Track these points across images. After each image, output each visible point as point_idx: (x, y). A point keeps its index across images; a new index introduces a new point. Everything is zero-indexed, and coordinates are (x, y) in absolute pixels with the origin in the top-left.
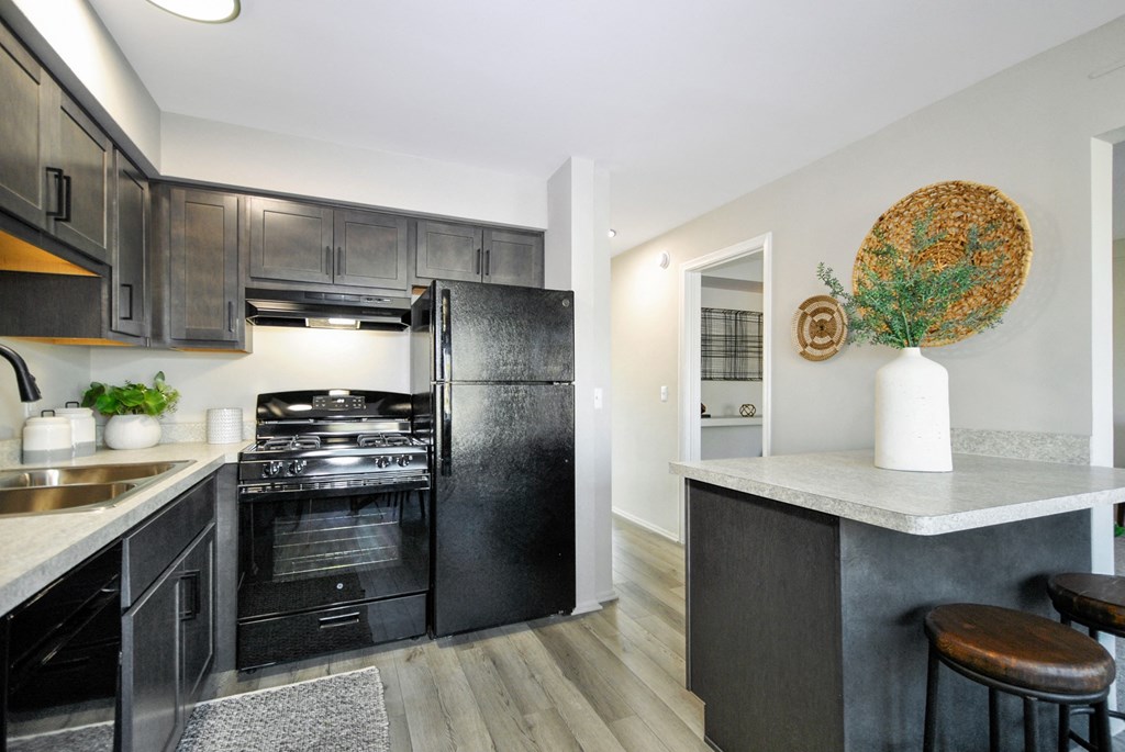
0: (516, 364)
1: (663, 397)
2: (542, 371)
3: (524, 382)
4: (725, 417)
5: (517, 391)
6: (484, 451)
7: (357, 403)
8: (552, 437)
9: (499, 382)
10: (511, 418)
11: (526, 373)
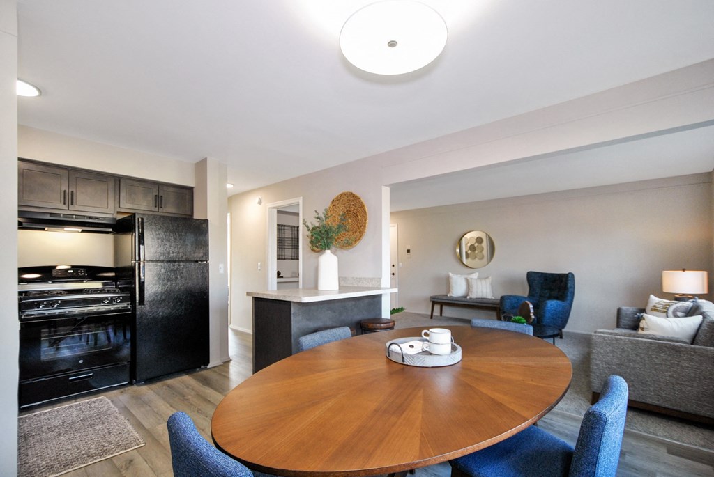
0: (179, 253)
1: (259, 268)
2: (193, 256)
3: (183, 261)
4: (292, 277)
5: (179, 265)
6: (162, 294)
7: (81, 272)
8: (198, 286)
9: (170, 261)
10: (177, 278)
11: (184, 257)
